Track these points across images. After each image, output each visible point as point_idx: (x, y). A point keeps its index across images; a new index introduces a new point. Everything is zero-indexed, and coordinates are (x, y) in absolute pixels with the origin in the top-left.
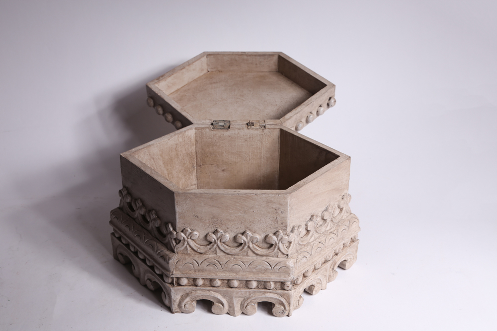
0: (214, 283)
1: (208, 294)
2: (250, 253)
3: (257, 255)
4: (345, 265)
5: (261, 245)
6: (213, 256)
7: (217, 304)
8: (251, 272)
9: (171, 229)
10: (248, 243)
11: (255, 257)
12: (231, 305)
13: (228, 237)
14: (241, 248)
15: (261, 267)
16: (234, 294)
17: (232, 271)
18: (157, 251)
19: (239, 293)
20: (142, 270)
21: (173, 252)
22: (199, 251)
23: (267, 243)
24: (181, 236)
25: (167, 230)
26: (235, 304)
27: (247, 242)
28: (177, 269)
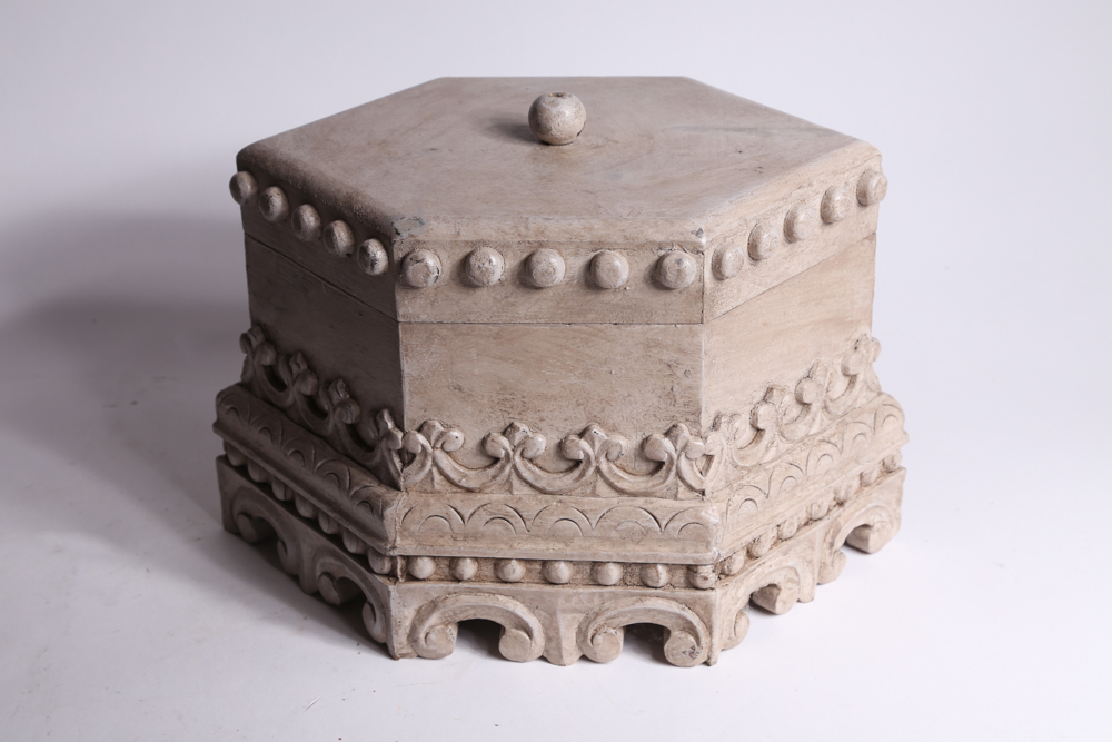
0: (506, 570)
1: (490, 604)
2: (602, 488)
3: (621, 492)
4: (866, 540)
5: (630, 466)
6: (502, 496)
7: (514, 630)
8: (604, 539)
9: (390, 425)
10: (597, 459)
11: (615, 499)
12: (552, 634)
13: (542, 443)
14: (576, 473)
15: (631, 525)
16: (561, 601)
17: (553, 536)
18: (350, 488)
19: (574, 600)
20: (306, 550)
21: (395, 486)
22: (464, 483)
23: (648, 460)
24: (417, 442)
25: (378, 430)
26: (562, 630)
27: (593, 458)
28: (406, 533)
